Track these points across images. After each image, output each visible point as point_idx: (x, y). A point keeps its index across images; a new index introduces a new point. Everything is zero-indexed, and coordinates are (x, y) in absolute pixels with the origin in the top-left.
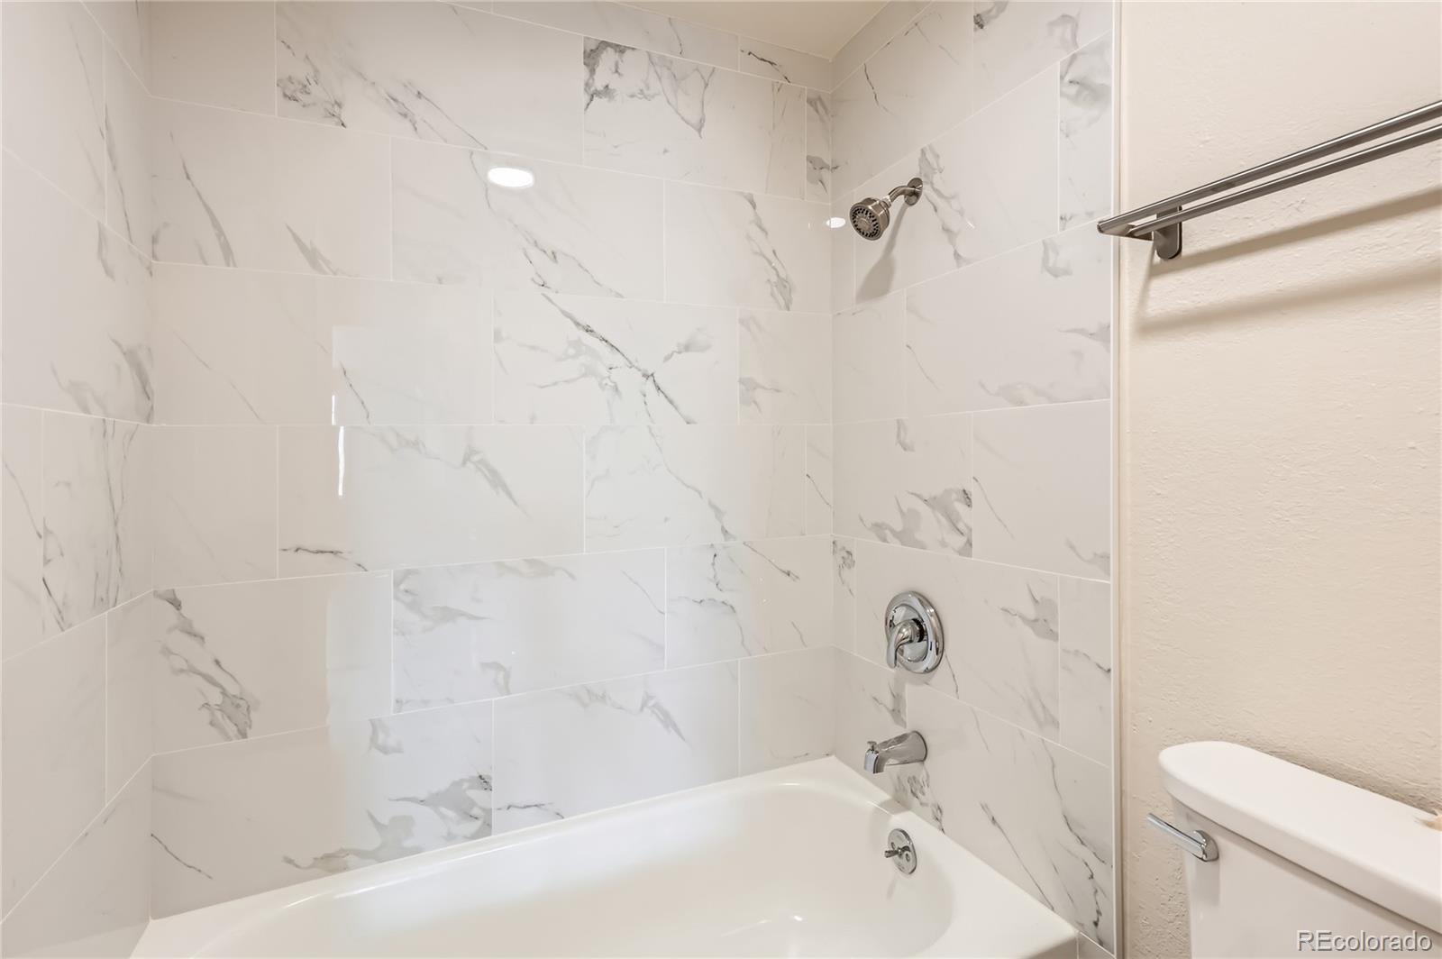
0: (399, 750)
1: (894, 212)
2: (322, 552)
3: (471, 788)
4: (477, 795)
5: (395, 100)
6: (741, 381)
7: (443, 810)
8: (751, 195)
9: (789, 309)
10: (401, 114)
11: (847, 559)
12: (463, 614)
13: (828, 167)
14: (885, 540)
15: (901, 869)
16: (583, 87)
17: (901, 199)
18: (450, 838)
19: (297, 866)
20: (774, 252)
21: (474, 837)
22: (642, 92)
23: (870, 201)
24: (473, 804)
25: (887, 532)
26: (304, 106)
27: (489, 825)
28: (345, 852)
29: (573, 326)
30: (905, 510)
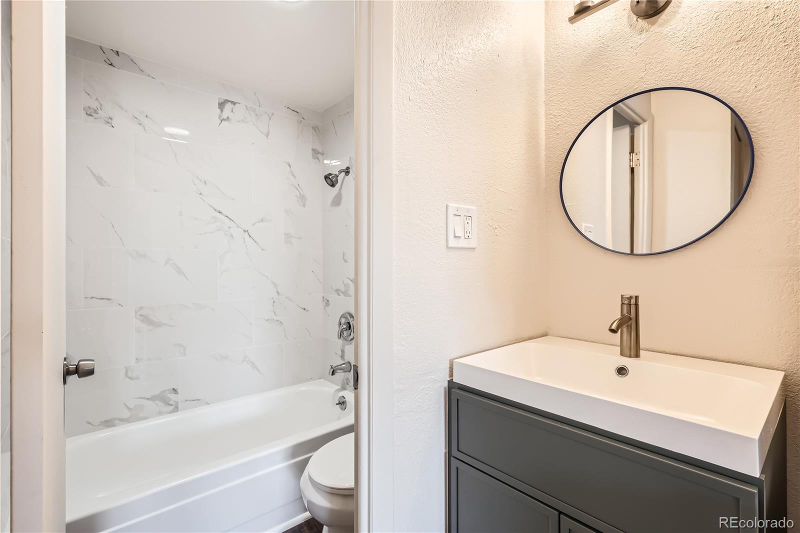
0: (137, 379)
1: (340, 179)
2: (103, 299)
3: (169, 393)
4: (172, 396)
5: (136, 118)
6: (285, 234)
7: (157, 402)
8: (289, 162)
9: (304, 206)
10: (138, 123)
11: (327, 303)
12: (165, 324)
13: (320, 153)
14: (339, 295)
15: (342, 409)
16: (218, 116)
17: (344, 173)
18: (160, 413)
19: (93, 425)
20: (298, 185)
21: (171, 412)
22: (243, 120)
23: (330, 174)
24: (170, 399)
25: (340, 292)
26: (95, 118)
27: (177, 408)
28: (115, 419)
29: (213, 210)
30: (345, 283)
